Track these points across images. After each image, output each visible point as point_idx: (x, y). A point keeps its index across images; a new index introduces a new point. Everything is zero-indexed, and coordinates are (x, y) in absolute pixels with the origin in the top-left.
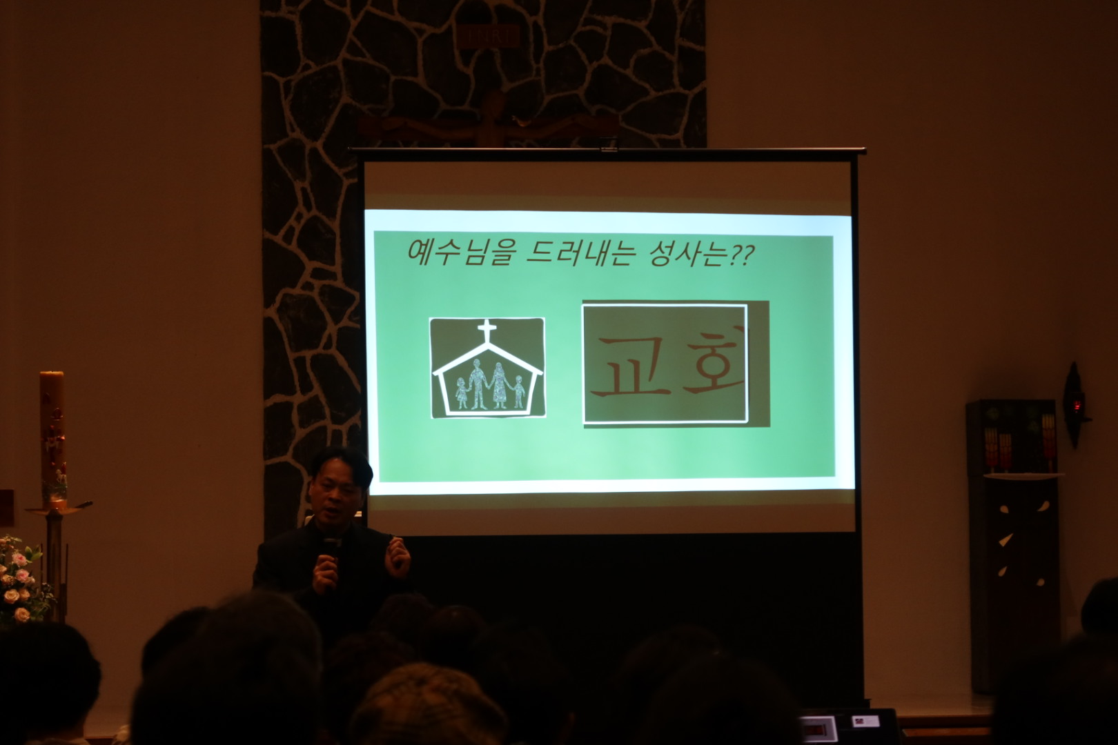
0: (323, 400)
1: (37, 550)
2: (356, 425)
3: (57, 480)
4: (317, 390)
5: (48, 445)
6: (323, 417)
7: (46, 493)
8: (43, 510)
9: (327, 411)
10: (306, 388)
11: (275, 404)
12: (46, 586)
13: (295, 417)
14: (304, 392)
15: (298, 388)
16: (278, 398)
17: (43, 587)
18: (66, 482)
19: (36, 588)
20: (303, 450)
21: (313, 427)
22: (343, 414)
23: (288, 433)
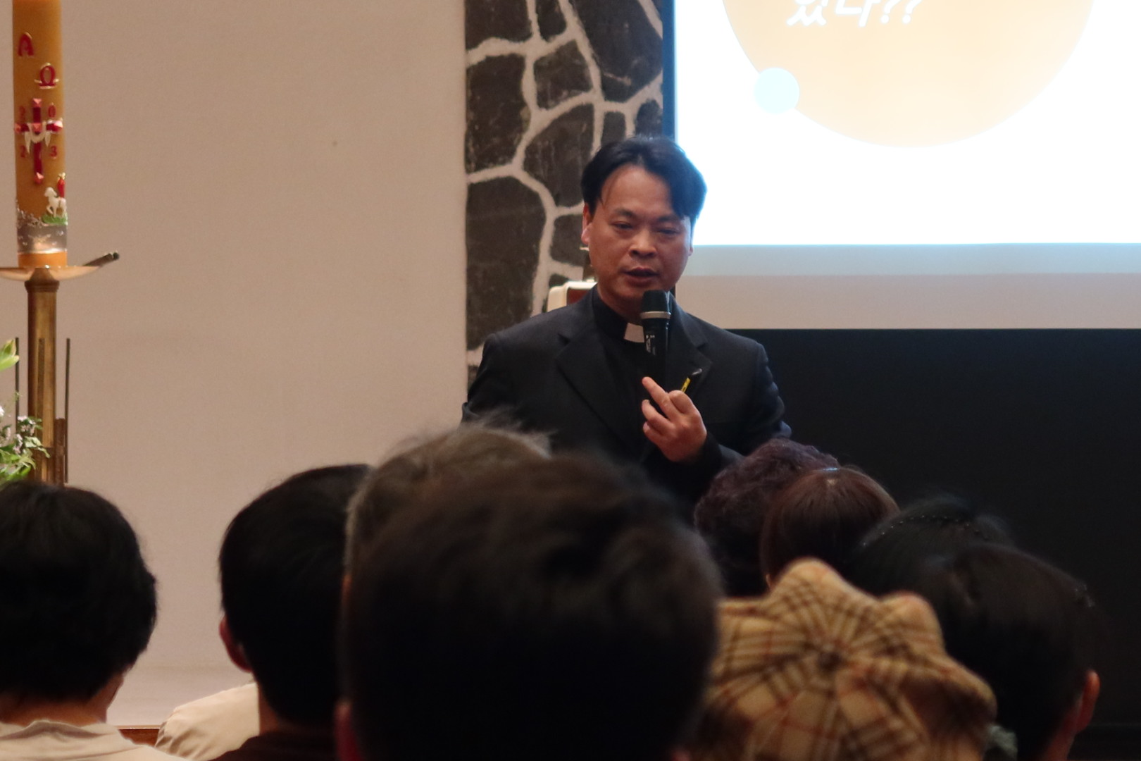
0: (586, 50)
1: (8, 350)
2: (654, 102)
3: (48, 209)
4: (574, 31)
5: (29, 138)
6: (584, 86)
7: (25, 233)
8: (21, 269)
9: (594, 74)
10: (551, 25)
11: (489, 60)
12: (26, 423)
13: (529, 86)
14: (547, 34)
15: (535, 27)
16: (495, 47)
17: (19, 425)
18: (65, 214)
19: (5, 428)
20: (546, 152)
21: (567, 105)
22: (627, 81)
23: (514, 119)
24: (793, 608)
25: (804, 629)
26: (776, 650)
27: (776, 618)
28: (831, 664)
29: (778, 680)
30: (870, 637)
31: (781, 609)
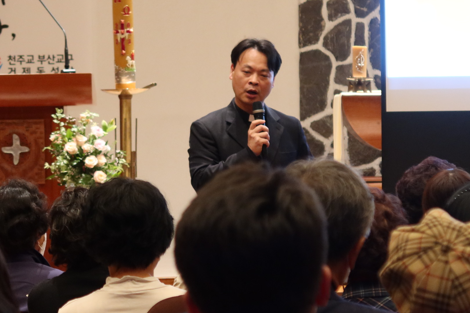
1: (112, 123)
2: (376, 18)
3: (128, 65)
5: (119, 36)
6: (347, 11)
7: (118, 75)
8: (117, 90)
9: (352, 7)
11: (308, 2)
12: (119, 153)
13: (325, 12)
17: (116, 154)
18: (135, 67)
19: (111, 155)
20: (332, 39)
21: (340, 19)
22: (365, 9)
23: (318, 25)
24: (430, 228)
25: (435, 236)
26: (423, 245)
27: (423, 232)
28: (446, 250)
29: (425, 257)
30: (462, 238)
31: (425, 228)
